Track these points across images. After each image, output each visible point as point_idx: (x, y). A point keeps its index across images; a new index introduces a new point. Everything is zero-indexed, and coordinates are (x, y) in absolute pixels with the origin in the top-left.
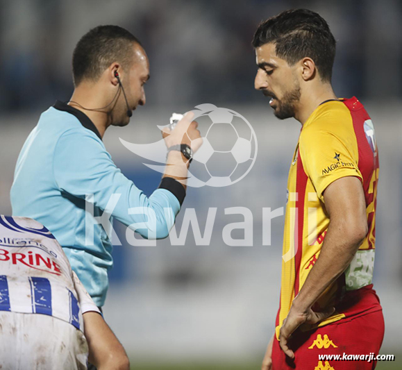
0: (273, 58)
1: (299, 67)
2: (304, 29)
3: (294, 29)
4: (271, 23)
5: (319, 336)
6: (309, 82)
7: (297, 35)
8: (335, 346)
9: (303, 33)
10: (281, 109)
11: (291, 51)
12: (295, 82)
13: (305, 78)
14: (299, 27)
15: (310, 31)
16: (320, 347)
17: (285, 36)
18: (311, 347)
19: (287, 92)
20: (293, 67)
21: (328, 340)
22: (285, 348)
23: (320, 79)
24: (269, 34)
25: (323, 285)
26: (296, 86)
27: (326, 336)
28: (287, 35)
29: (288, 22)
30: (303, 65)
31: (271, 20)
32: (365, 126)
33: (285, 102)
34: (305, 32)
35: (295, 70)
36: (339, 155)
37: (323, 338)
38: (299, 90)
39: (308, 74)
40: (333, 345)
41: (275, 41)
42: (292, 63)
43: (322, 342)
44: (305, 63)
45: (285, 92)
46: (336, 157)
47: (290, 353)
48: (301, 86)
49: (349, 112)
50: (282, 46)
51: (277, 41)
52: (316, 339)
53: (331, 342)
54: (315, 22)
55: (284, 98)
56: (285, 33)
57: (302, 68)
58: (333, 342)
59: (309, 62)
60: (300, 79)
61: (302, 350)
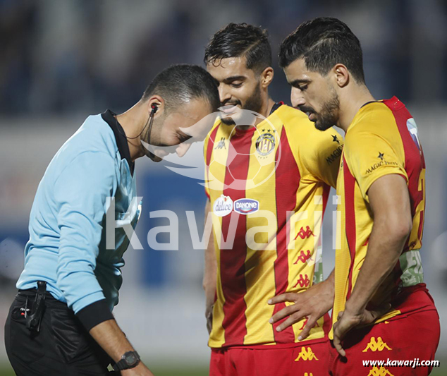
0: (305, 74)
1: (332, 76)
2: (328, 37)
3: (318, 40)
4: (292, 39)
5: (373, 339)
6: (345, 87)
7: (323, 44)
8: (389, 349)
9: (327, 41)
10: (321, 121)
11: (321, 62)
12: (332, 91)
13: (341, 85)
14: (322, 36)
15: (335, 37)
16: (374, 349)
17: (311, 49)
18: (365, 350)
19: (325, 103)
20: (327, 77)
21: (382, 343)
22: (338, 347)
23: (355, 82)
24: (295, 51)
25: (372, 285)
26: (334, 95)
27: (379, 339)
28: (314, 46)
29: (310, 34)
30: (335, 72)
31: (292, 36)
32: (408, 125)
33: (325, 113)
34: (330, 40)
35: (329, 79)
36: (383, 155)
37: (376, 341)
38: (337, 98)
39: (342, 80)
40: (387, 347)
41: (303, 56)
42: (325, 73)
43: (376, 345)
44: (338, 70)
45: (323, 103)
46: (379, 157)
47: (343, 353)
48: (338, 94)
49: (391, 112)
50: (311, 58)
51: (305, 56)
52: (370, 342)
53: (385, 345)
54: (337, 27)
55: (323, 110)
56: (311, 46)
57: (336, 75)
58: (387, 345)
59: (341, 68)
60: (336, 86)
61: (354, 350)
